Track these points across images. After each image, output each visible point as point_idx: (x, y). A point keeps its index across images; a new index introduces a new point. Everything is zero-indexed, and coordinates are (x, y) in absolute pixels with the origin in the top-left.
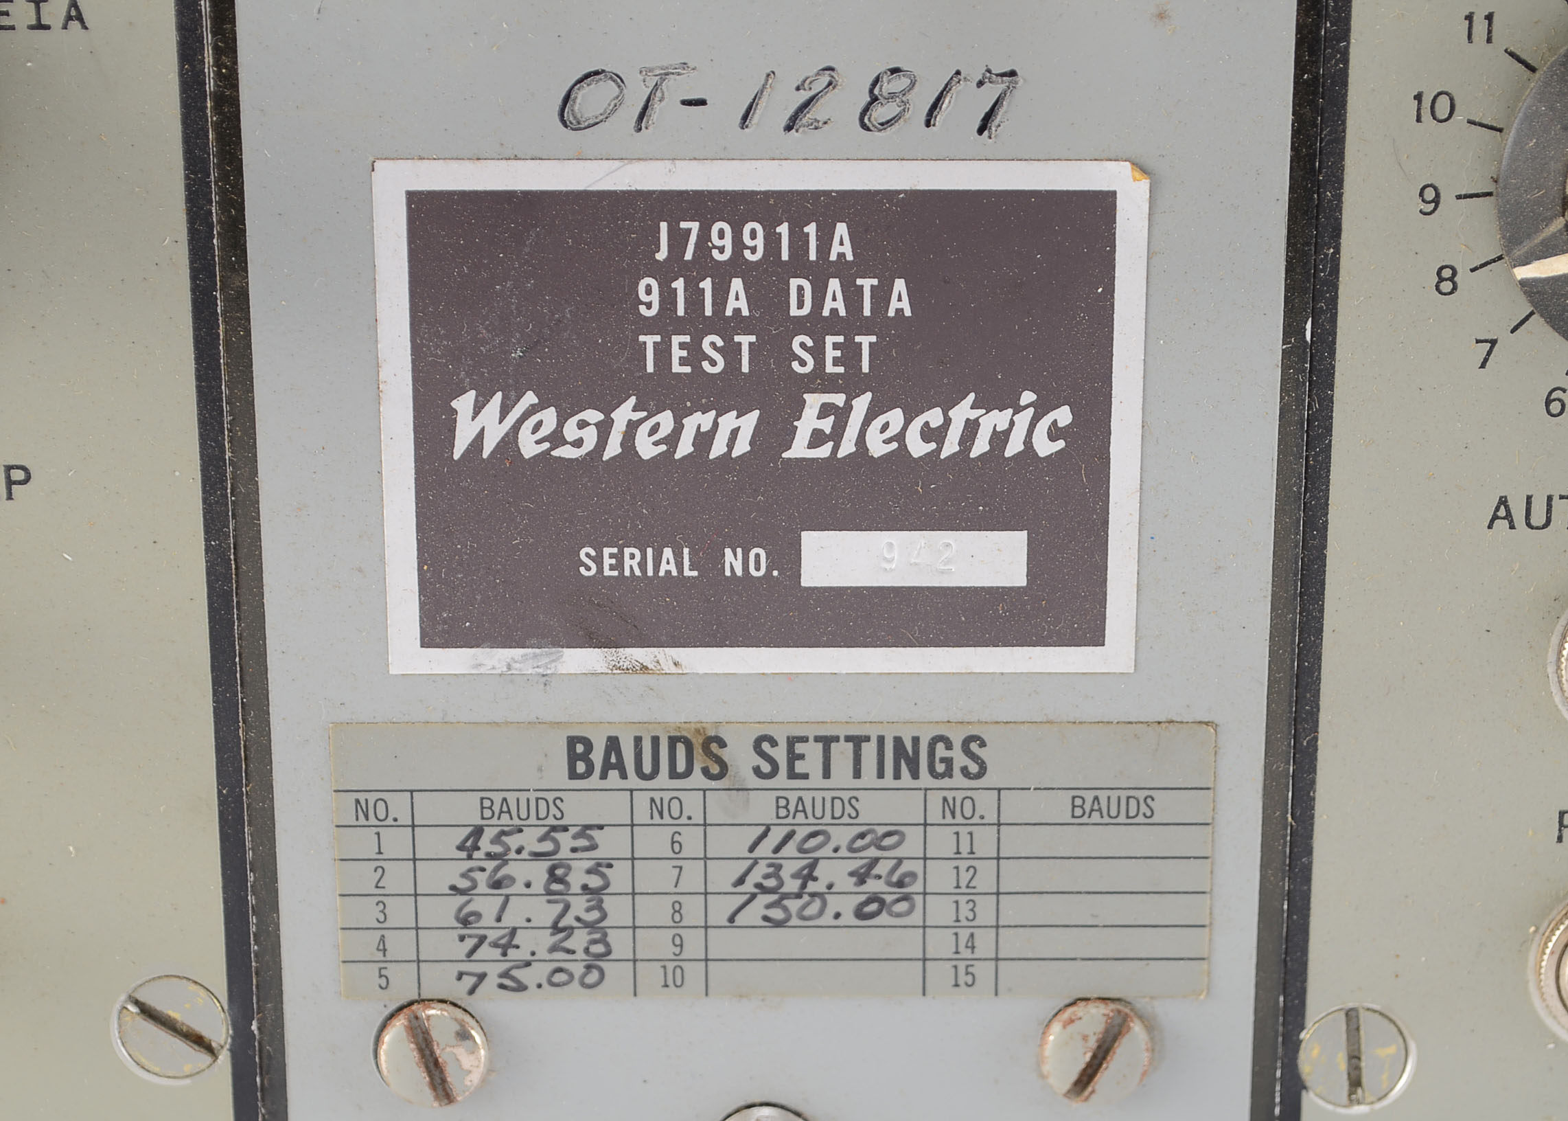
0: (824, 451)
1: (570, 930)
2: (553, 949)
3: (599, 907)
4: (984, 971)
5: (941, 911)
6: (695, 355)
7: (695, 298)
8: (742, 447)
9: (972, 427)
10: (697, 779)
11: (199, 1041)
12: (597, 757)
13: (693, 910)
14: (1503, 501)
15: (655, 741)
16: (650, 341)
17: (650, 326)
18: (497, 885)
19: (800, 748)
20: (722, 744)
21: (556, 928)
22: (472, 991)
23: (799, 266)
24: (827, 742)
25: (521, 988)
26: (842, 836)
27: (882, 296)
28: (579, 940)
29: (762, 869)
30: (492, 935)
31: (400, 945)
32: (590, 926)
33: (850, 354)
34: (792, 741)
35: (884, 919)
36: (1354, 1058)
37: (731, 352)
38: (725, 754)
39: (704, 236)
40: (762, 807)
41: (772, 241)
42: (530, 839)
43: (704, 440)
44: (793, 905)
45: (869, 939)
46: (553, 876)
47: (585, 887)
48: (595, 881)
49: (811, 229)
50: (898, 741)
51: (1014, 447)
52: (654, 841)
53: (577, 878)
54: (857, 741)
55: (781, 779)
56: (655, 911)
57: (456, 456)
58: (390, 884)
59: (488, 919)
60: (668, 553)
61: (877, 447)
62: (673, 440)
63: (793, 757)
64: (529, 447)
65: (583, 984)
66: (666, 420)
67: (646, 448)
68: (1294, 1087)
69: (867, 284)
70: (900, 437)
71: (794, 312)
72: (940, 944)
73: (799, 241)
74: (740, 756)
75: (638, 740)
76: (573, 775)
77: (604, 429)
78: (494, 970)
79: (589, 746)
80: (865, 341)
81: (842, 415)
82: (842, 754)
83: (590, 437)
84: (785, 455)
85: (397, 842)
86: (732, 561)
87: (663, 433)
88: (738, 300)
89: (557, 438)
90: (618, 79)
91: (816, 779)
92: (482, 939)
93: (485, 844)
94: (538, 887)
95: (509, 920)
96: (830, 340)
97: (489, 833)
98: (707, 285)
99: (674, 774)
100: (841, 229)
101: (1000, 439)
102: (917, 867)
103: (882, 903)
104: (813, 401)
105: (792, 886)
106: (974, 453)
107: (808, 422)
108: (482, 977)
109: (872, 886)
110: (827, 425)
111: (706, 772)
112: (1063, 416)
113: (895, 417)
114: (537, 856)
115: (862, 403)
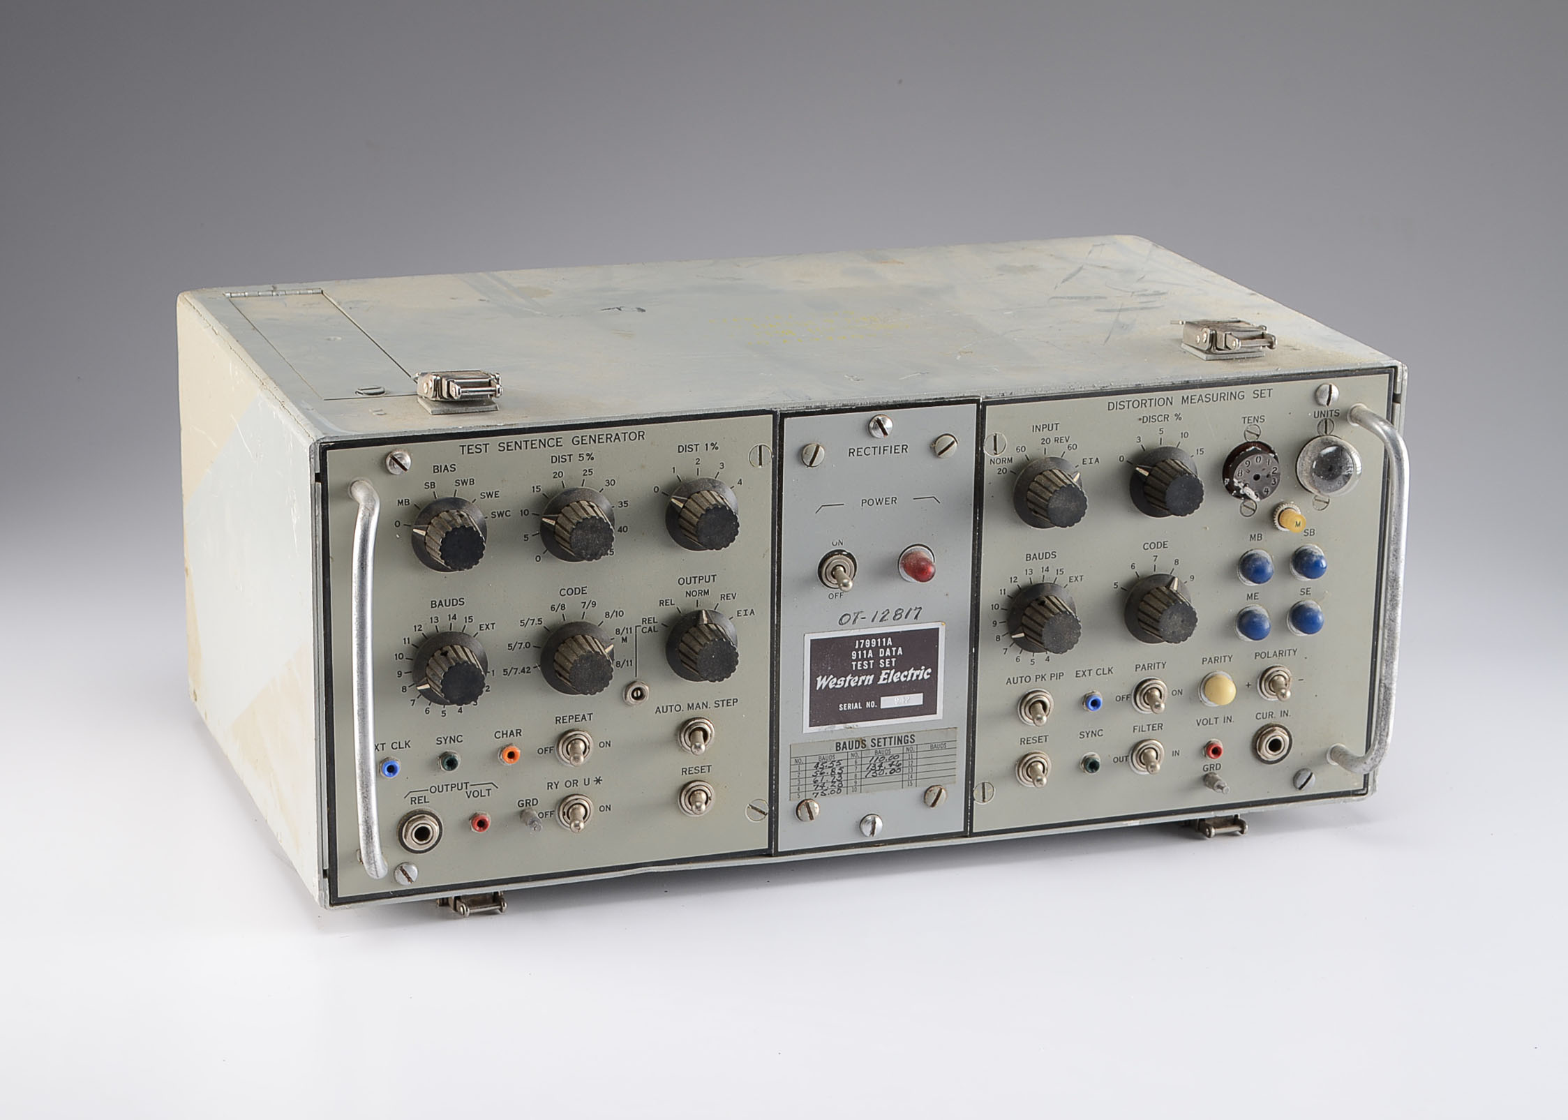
0: (885, 682)
1: (835, 782)
2: (832, 786)
3: (841, 776)
4: (914, 782)
5: (906, 770)
6: (862, 665)
7: (862, 654)
8: (871, 682)
9: (913, 674)
10: (860, 748)
11: (764, 813)
12: (841, 746)
13: (858, 774)
14: (1009, 679)
15: (853, 742)
16: (854, 663)
17: (854, 661)
18: (821, 774)
19: (880, 740)
20: (865, 741)
21: (832, 782)
22: (816, 797)
23: (882, 647)
24: (885, 739)
25: (825, 795)
26: (887, 757)
27: (896, 651)
28: (836, 784)
29: (872, 765)
30: (820, 785)
31: (802, 788)
32: (839, 781)
33: (891, 662)
34: (878, 739)
35: (895, 773)
36: (984, 793)
37: (869, 664)
38: (866, 743)
39: (865, 643)
40: (872, 753)
41: (877, 643)
42: (828, 764)
43: (863, 682)
44: (878, 772)
45: (892, 778)
46: (832, 771)
47: (839, 773)
48: (840, 771)
49: (884, 640)
50: (898, 737)
51: (920, 678)
52: (852, 762)
53: (837, 771)
54: (891, 738)
55: (876, 747)
56: (852, 776)
57: (818, 689)
58: (801, 776)
59: (819, 781)
60: (856, 704)
61: (895, 680)
62: (857, 682)
63: (879, 742)
64: (831, 686)
65: (838, 793)
66: (857, 678)
67: (853, 684)
68: (973, 799)
69: (894, 649)
70: (899, 678)
71: (881, 655)
72: (906, 777)
73: (882, 642)
74: (869, 743)
75: (849, 742)
76: (837, 750)
77: (845, 681)
78: (820, 792)
79: (840, 744)
80: (893, 660)
81: (889, 674)
82: (888, 740)
83: (842, 683)
84: (879, 683)
85: (803, 767)
86: (868, 705)
87: (856, 681)
88: (870, 654)
89: (836, 684)
90: (849, 615)
91: (883, 746)
92: (818, 786)
93: (820, 766)
94: (829, 774)
95: (823, 781)
96: (887, 660)
97: (821, 763)
98: (865, 652)
99: (856, 748)
100: (890, 639)
101: (918, 676)
102: (901, 762)
103: (895, 771)
104: (884, 672)
105: (878, 768)
106: (913, 679)
107: (882, 678)
108: (818, 793)
109: (893, 767)
110: (886, 677)
111: (862, 747)
112: (929, 670)
113: (899, 673)
114: (829, 767)
115: (893, 671)
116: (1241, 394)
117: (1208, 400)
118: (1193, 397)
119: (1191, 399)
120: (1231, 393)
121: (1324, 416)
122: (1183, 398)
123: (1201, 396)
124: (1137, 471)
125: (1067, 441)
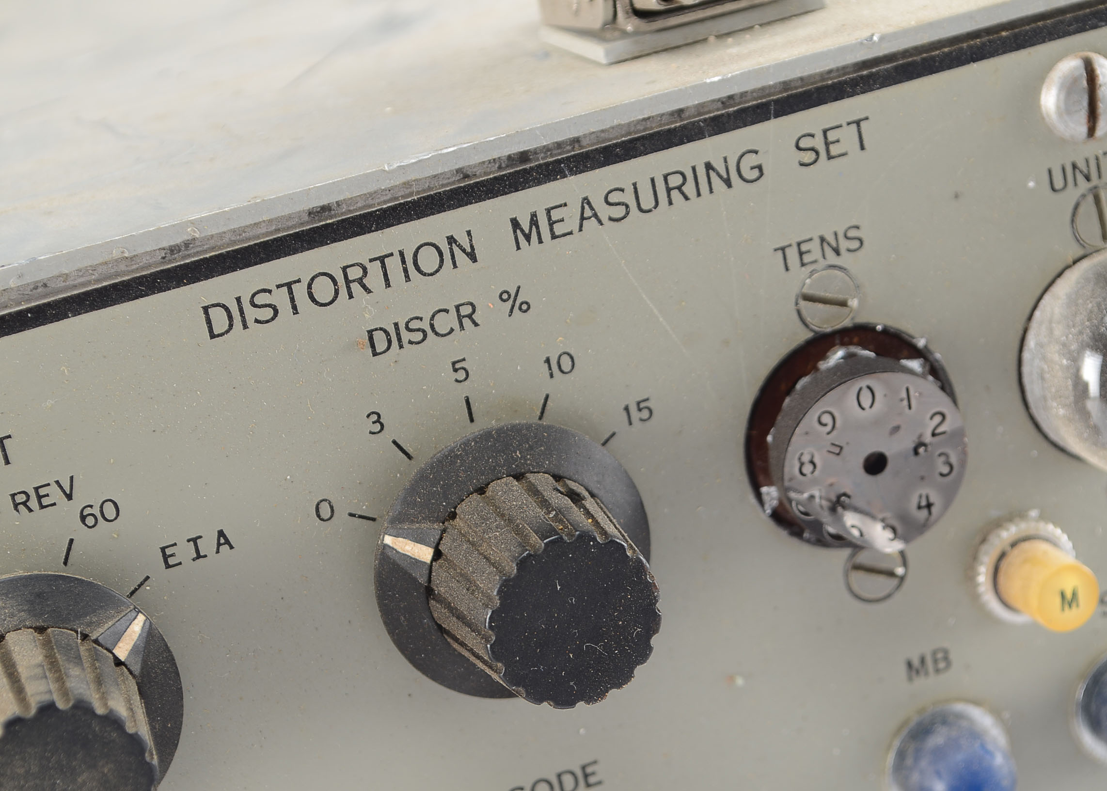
116: (749, 161)
117: (619, 212)
118: (555, 215)
119: (551, 224)
120: (709, 167)
121: (1088, 178)
122: (515, 224)
123: (586, 201)
124: (386, 546)
125: (69, 497)
